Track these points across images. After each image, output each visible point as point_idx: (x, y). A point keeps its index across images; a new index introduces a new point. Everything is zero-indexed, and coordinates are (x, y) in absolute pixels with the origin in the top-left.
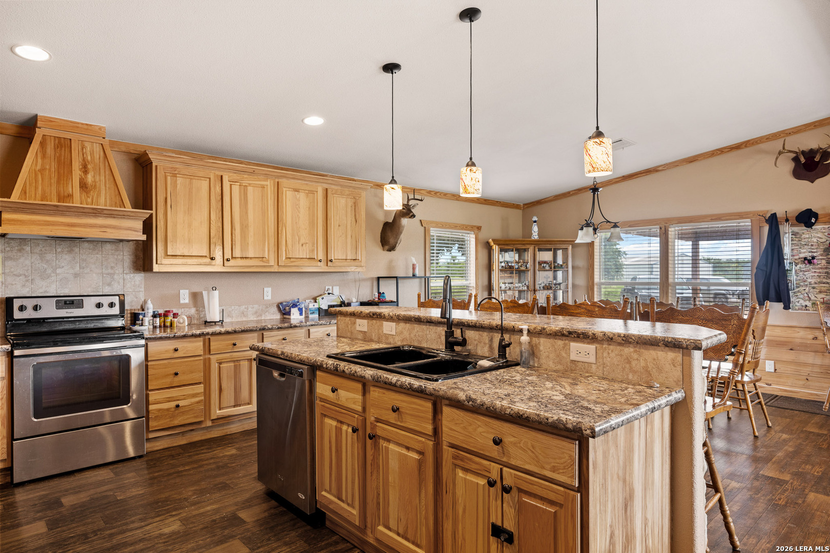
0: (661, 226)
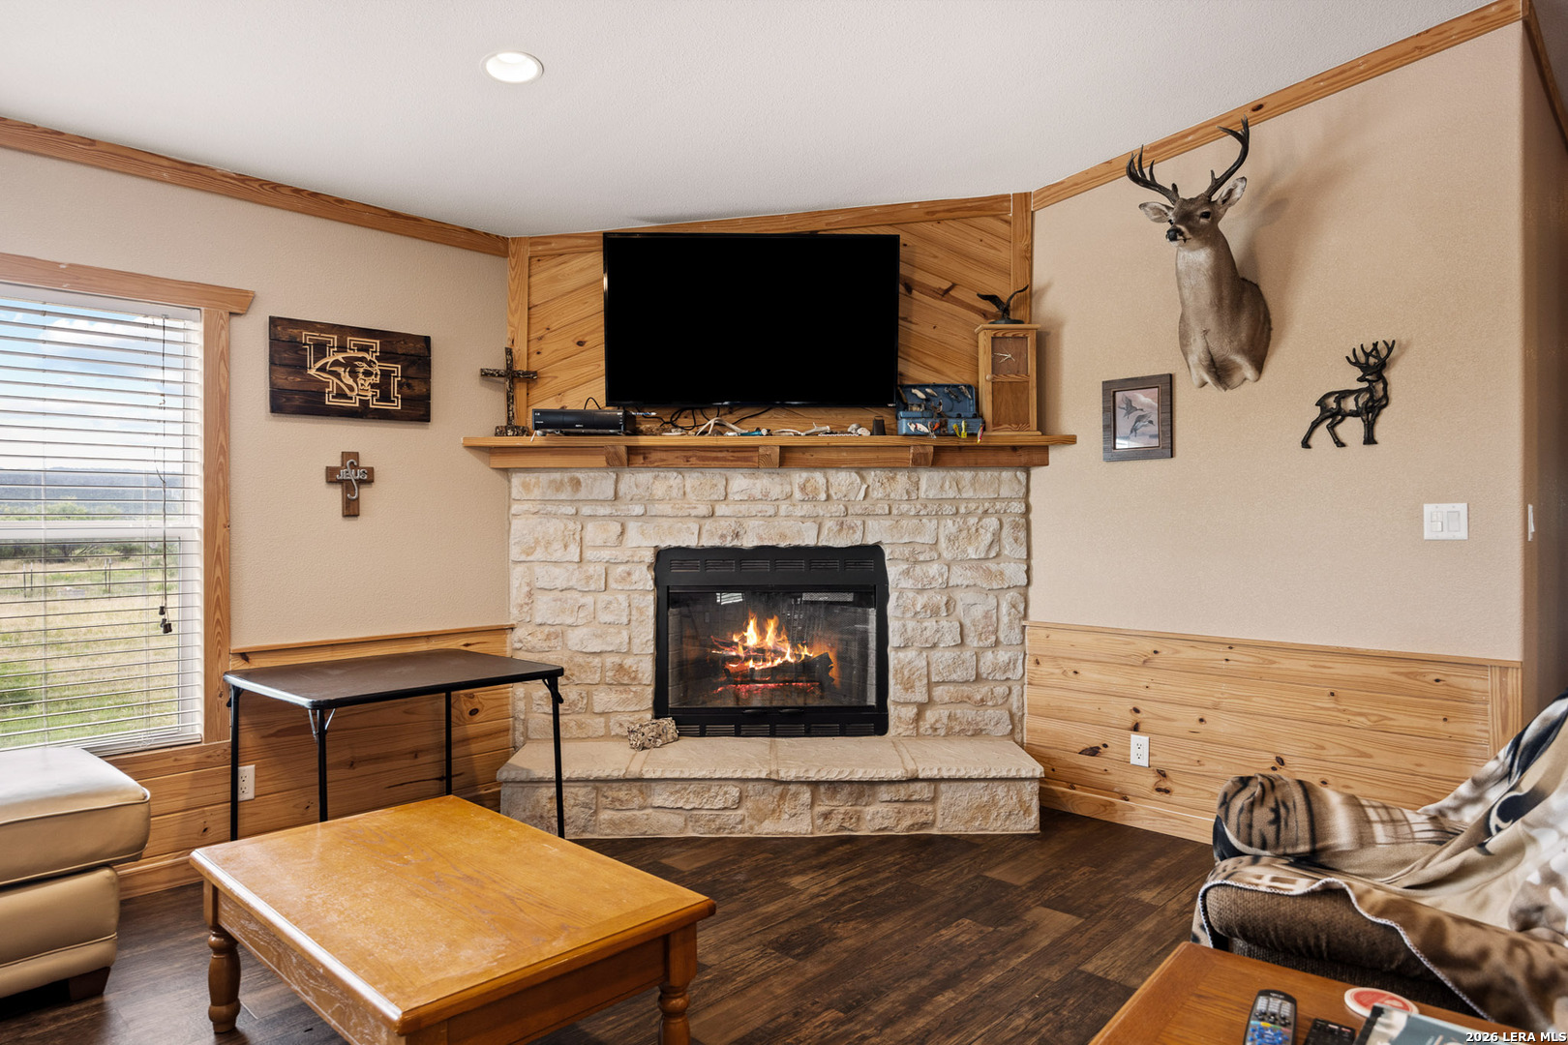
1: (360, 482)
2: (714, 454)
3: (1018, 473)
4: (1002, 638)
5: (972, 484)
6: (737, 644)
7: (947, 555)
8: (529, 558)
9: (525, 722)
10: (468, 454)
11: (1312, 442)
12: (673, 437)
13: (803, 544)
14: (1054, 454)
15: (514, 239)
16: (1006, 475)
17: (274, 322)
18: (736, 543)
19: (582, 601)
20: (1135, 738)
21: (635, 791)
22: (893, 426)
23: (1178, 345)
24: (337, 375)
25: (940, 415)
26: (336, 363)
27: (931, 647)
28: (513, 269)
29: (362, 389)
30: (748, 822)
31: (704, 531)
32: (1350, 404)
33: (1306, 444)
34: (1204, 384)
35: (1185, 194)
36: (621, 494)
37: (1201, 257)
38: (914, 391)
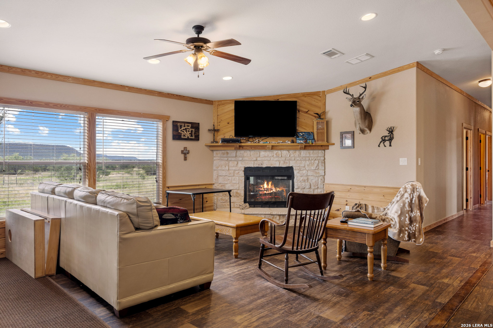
1: (187, 153)
2: (257, 147)
3: (323, 151)
4: (319, 187)
5: (313, 154)
6: (262, 187)
7: (307, 169)
8: (217, 169)
9: (216, 204)
10: (206, 147)
11: (380, 146)
12: (249, 143)
13: (276, 166)
14: (330, 147)
15: (214, 101)
16: (320, 151)
17: (173, 122)
18: (262, 166)
19: (229, 178)
20: (346, 206)
22: (295, 141)
23: (354, 126)
24: (183, 132)
25: (306, 139)
26: (183, 129)
27: (304, 189)
28: (214, 107)
29: (188, 134)
31: (255, 163)
32: (387, 138)
33: (379, 146)
34: (360, 133)
35: (355, 96)
36: (237, 155)
37: (357, 109)
38: (300, 133)
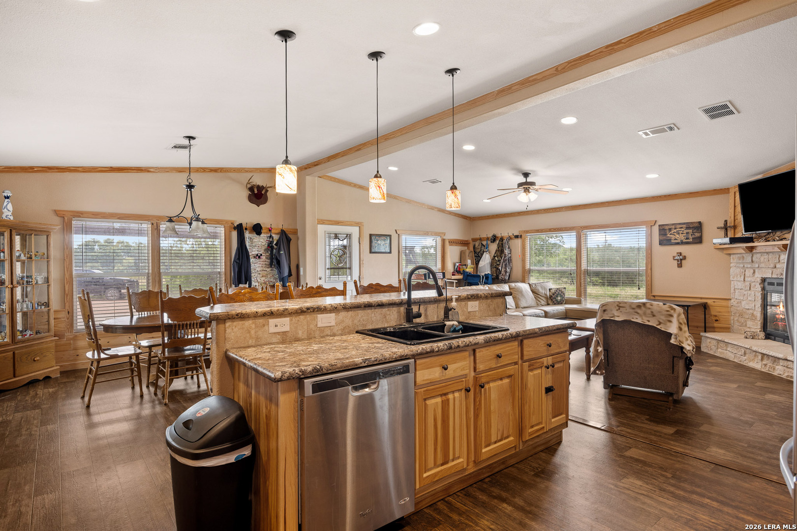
0: (153, 222)
1: (682, 259)
8: (734, 280)
15: (730, 188)
17: (659, 226)
19: (745, 293)
21: (724, 345)
24: (675, 235)
26: (674, 232)
29: (682, 237)
30: (747, 361)
31: (773, 273)
36: (753, 260)
